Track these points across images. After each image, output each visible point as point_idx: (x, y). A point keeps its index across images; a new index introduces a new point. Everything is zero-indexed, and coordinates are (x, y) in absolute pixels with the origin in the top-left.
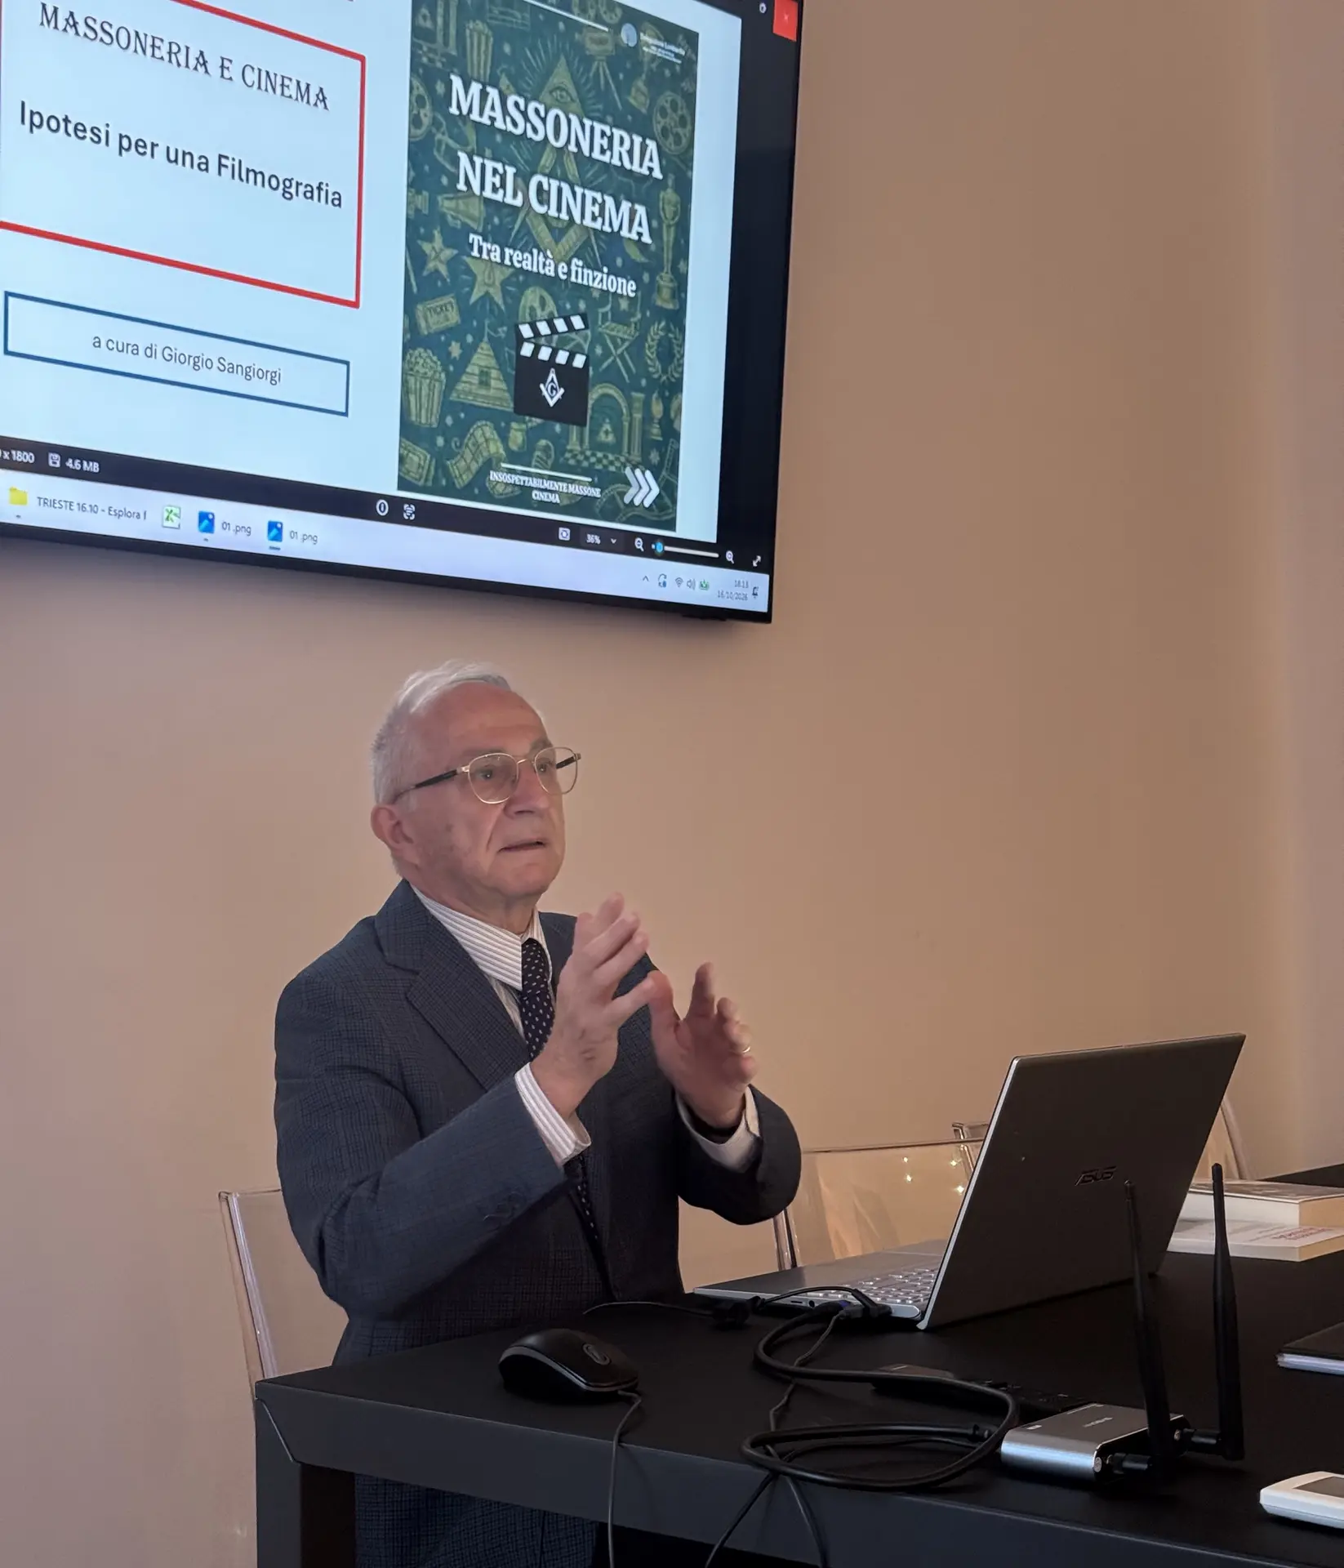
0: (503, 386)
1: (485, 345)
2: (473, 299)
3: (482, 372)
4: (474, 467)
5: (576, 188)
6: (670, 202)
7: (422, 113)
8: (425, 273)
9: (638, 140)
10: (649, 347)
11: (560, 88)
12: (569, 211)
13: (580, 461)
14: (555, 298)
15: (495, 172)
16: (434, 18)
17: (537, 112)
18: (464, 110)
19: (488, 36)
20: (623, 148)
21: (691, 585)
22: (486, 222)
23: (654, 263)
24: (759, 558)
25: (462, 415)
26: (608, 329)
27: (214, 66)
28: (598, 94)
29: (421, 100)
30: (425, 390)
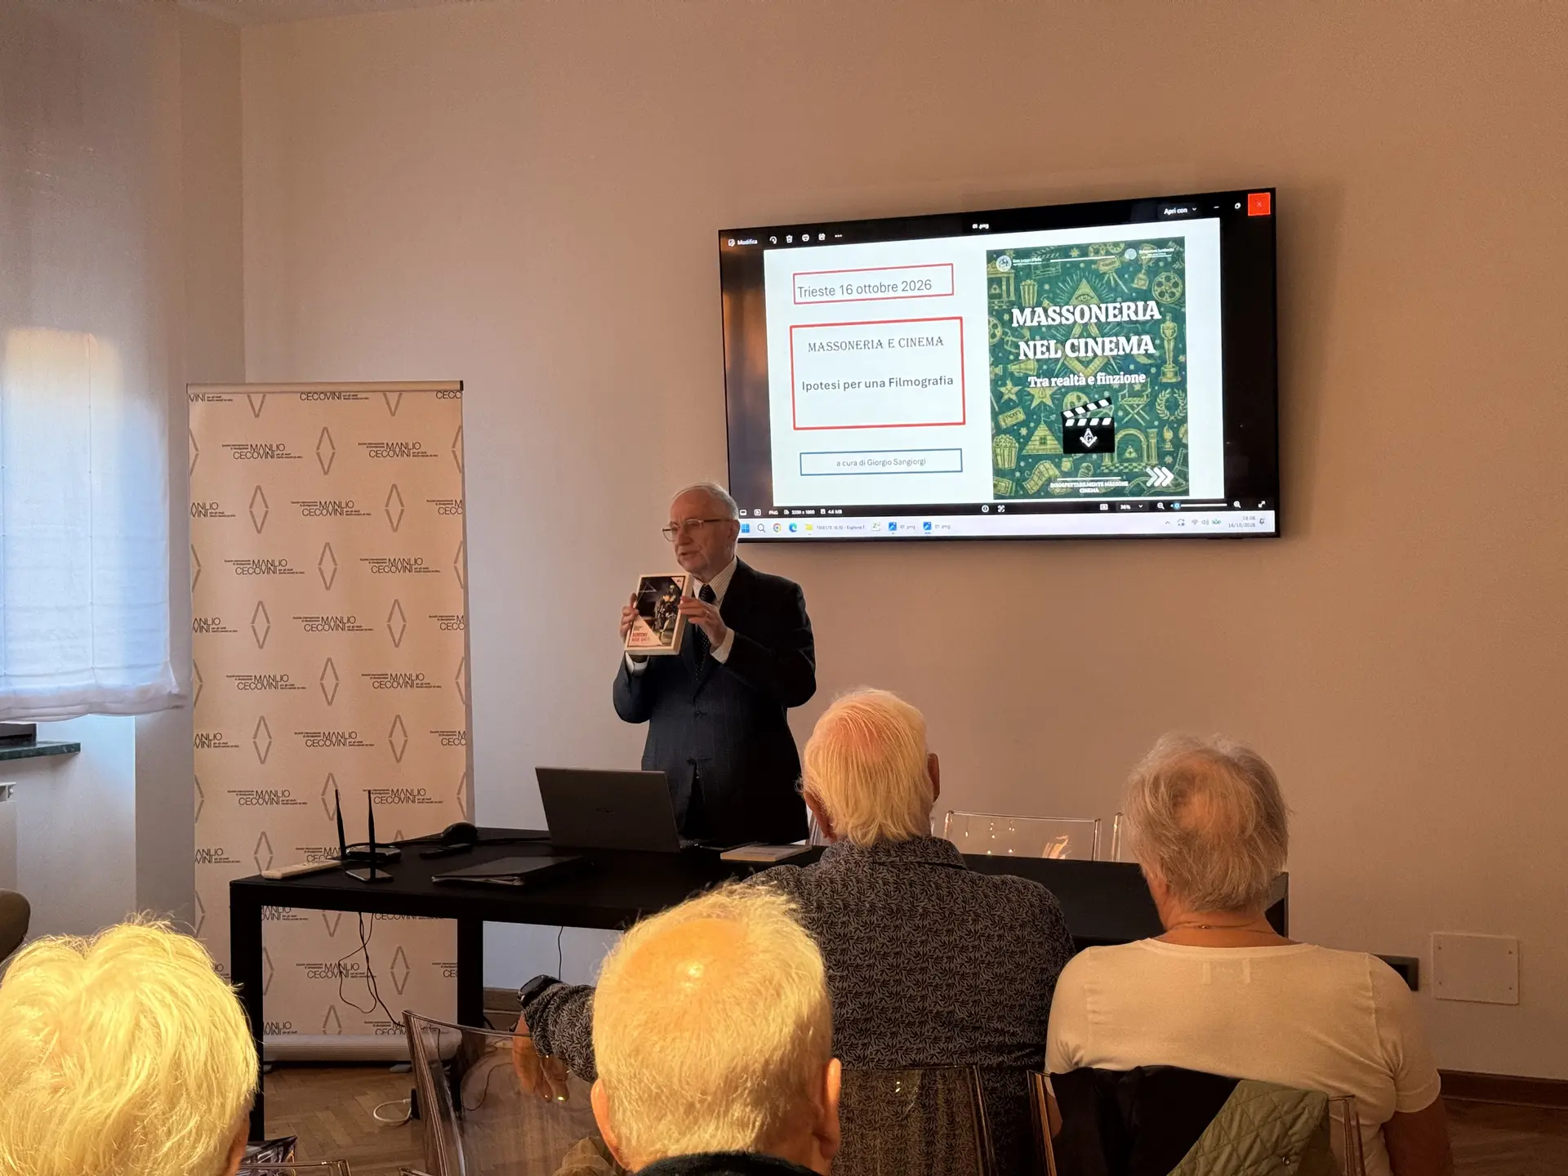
0: (1056, 442)
1: (1043, 426)
2: (1033, 406)
3: (1041, 439)
4: (1040, 483)
5: (1097, 339)
6: (1168, 328)
7: (996, 331)
8: (1002, 401)
9: (1141, 304)
10: (1159, 405)
11: (1083, 295)
12: (1093, 351)
13: (1112, 470)
14: (1086, 393)
15: (1042, 345)
16: (1000, 287)
17: (1068, 310)
18: (1021, 324)
19: (1034, 285)
20: (1131, 311)
21: (1206, 522)
22: (1039, 369)
23: (1159, 362)
24: (1264, 502)
25: (1030, 460)
26: (1126, 402)
27: (885, 344)
28: (1110, 290)
29: (995, 326)
30: (1006, 453)
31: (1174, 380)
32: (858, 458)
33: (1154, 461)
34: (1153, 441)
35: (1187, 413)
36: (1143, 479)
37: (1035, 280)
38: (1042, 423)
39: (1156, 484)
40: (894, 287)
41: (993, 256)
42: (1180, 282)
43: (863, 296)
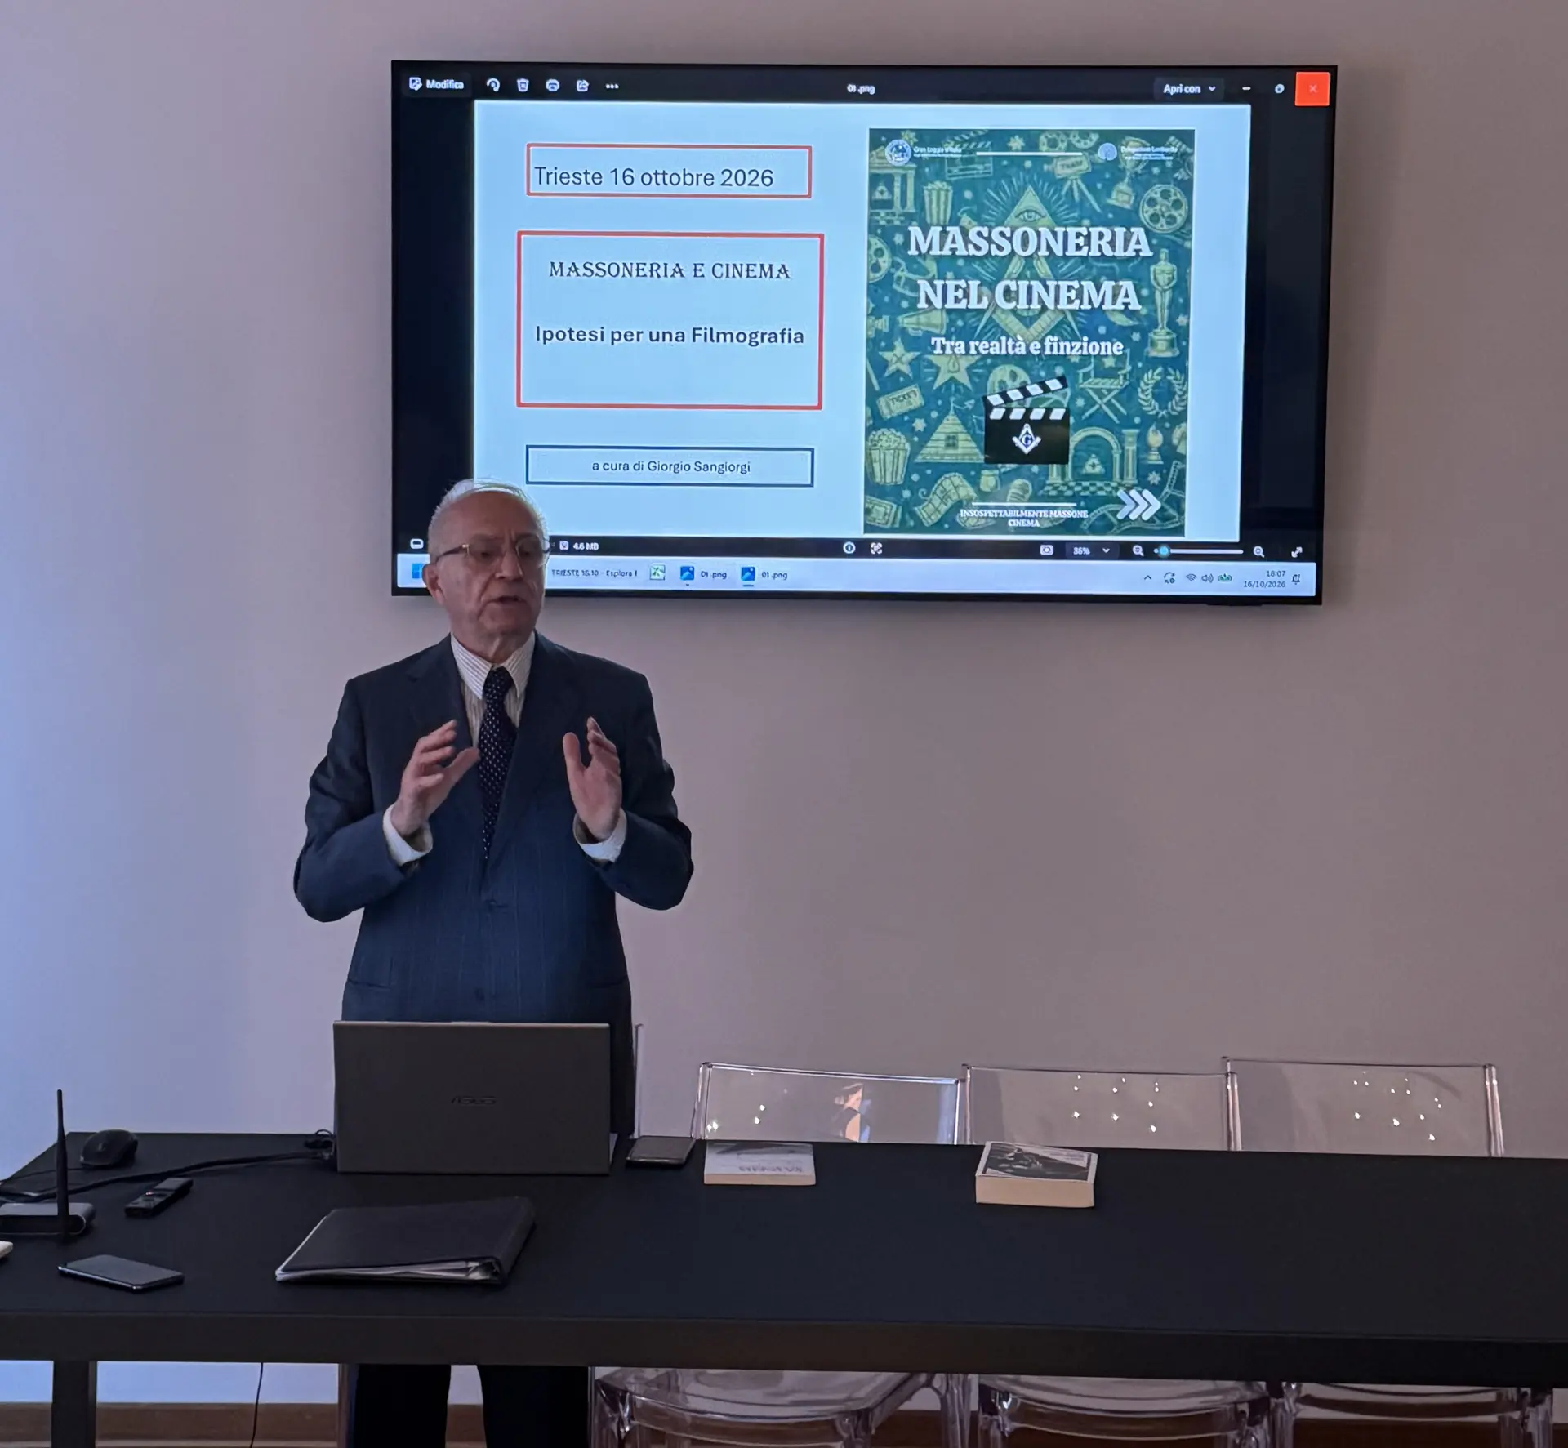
0: (973, 444)
1: (951, 417)
2: (937, 384)
3: (949, 438)
4: (943, 509)
5: (1048, 283)
6: (1163, 272)
7: (881, 260)
8: (887, 374)
9: (1120, 231)
10: (1143, 391)
11: (1028, 211)
12: (1041, 301)
13: (1062, 492)
14: (1027, 370)
15: (957, 288)
16: (891, 191)
17: (1002, 234)
18: (924, 250)
19: (947, 191)
20: (1103, 241)
21: (1208, 578)
22: (950, 325)
23: (1146, 324)
24: (1300, 550)
25: (929, 472)
26: (1091, 384)
27: (688, 271)
28: (1073, 206)
29: (879, 253)
30: (889, 459)
31: (1169, 354)
32: (631, 456)
33: (1131, 479)
34: (1131, 448)
35: (1186, 406)
36: (1112, 507)
37: (949, 183)
38: (952, 412)
39: (1133, 517)
40: (708, 179)
41: (880, 138)
42: (1184, 201)
43: (653, 188)
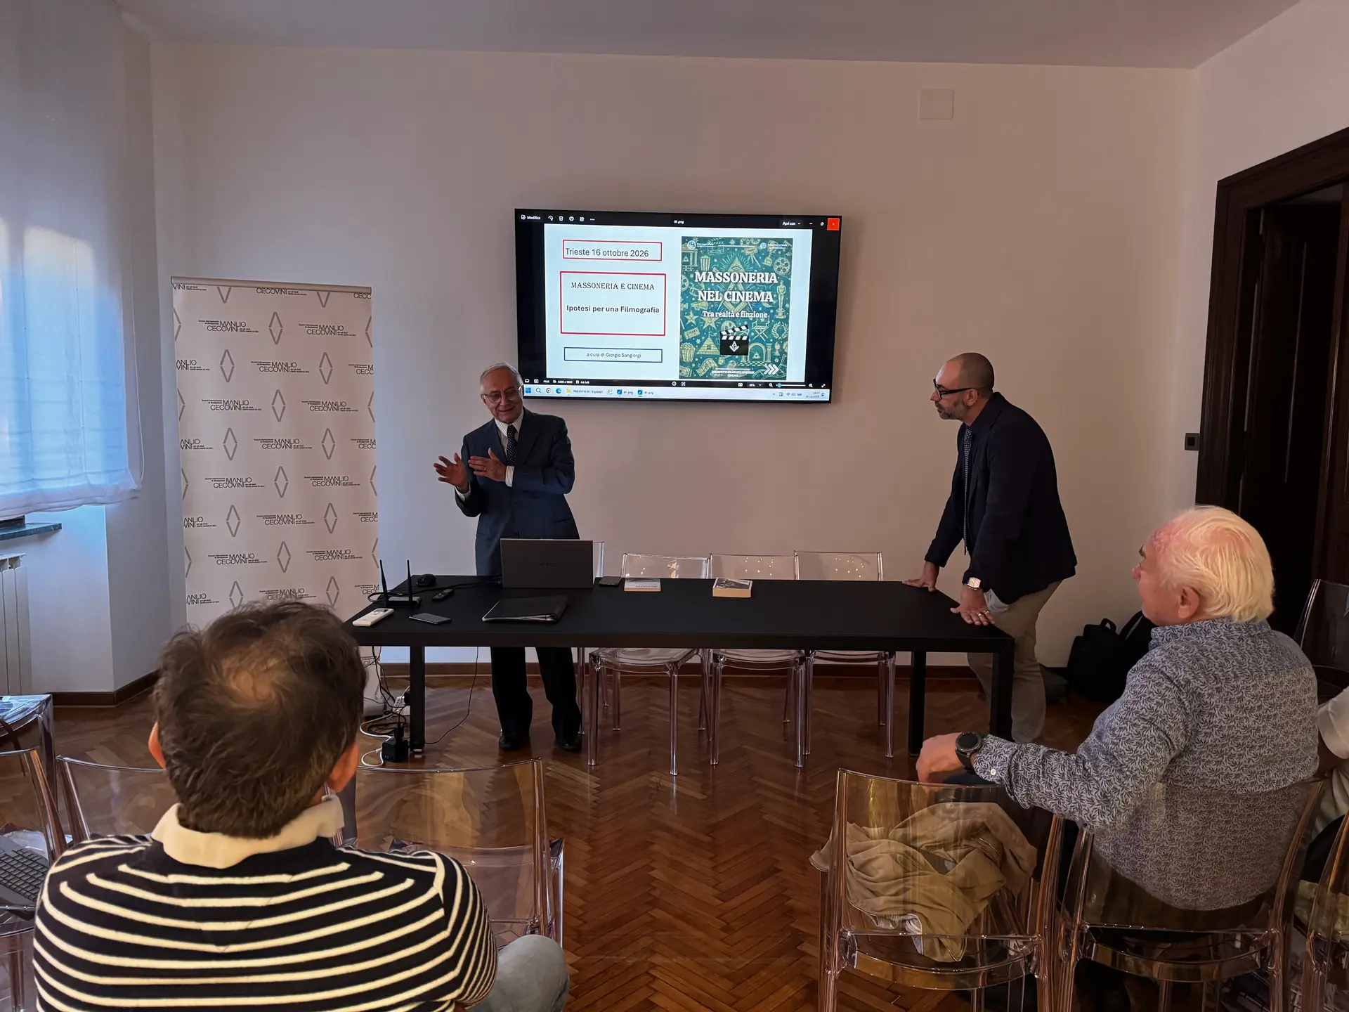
0: (716, 348)
1: (709, 339)
2: (704, 327)
3: (708, 346)
4: (706, 371)
5: (742, 292)
6: (781, 289)
7: (685, 284)
8: (687, 324)
9: (767, 274)
10: (774, 330)
11: (736, 267)
12: (740, 298)
13: (746, 365)
14: (735, 322)
15: (711, 294)
16: (689, 259)
17: (727, 275)
18: (700, 280)
19: (708, 259)
20: (762, 278)
21: (794, 394)
22: (709, 307)
23: (775, 307)
24: (824, 384)
25: (701, 358)
26: (756, 328)
27: (619, 287)
28: (751, 265)
29: (685, 281)
30: (688, 353)
31: (782, 317)
32: (600, 352)
33: (769, 361)
34: (769, 350)
35: (788, 336)
36: (762, 370)
37: (709, 256)
38: (709, 337)
39: (769, 374)
40: (626, 253)
41: (685, 240)
42: (789, 264)
43: (607, 257)
